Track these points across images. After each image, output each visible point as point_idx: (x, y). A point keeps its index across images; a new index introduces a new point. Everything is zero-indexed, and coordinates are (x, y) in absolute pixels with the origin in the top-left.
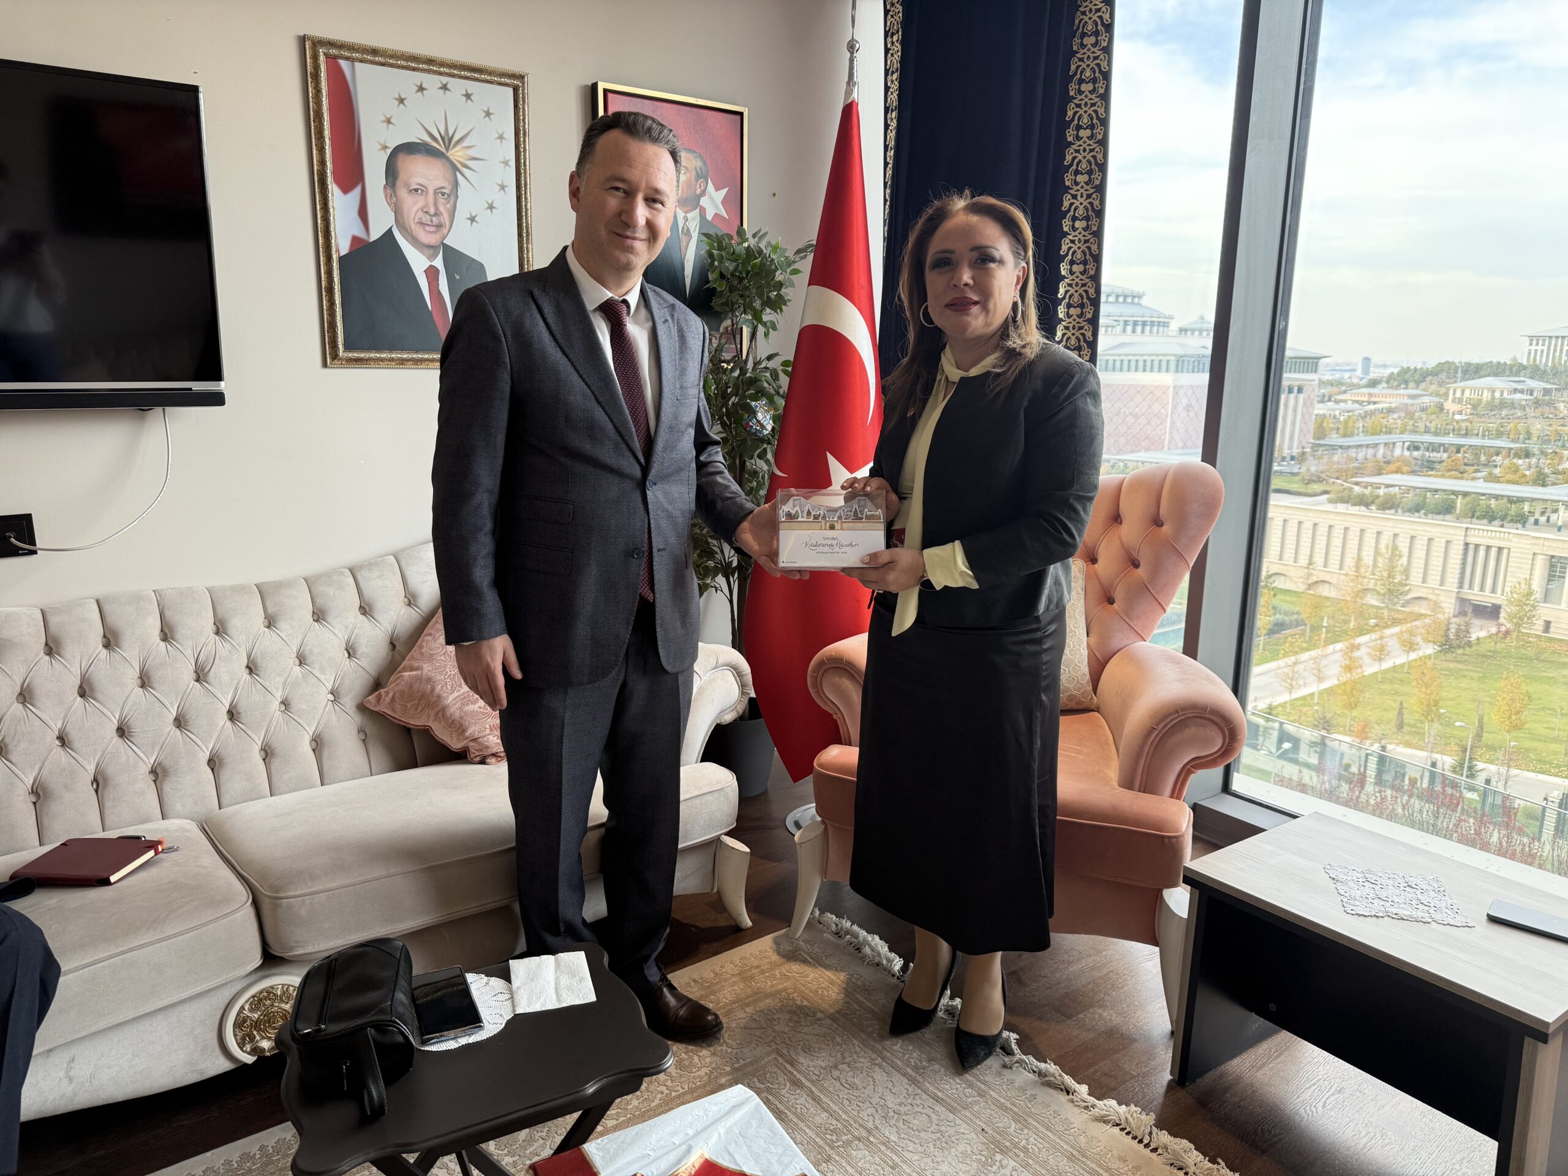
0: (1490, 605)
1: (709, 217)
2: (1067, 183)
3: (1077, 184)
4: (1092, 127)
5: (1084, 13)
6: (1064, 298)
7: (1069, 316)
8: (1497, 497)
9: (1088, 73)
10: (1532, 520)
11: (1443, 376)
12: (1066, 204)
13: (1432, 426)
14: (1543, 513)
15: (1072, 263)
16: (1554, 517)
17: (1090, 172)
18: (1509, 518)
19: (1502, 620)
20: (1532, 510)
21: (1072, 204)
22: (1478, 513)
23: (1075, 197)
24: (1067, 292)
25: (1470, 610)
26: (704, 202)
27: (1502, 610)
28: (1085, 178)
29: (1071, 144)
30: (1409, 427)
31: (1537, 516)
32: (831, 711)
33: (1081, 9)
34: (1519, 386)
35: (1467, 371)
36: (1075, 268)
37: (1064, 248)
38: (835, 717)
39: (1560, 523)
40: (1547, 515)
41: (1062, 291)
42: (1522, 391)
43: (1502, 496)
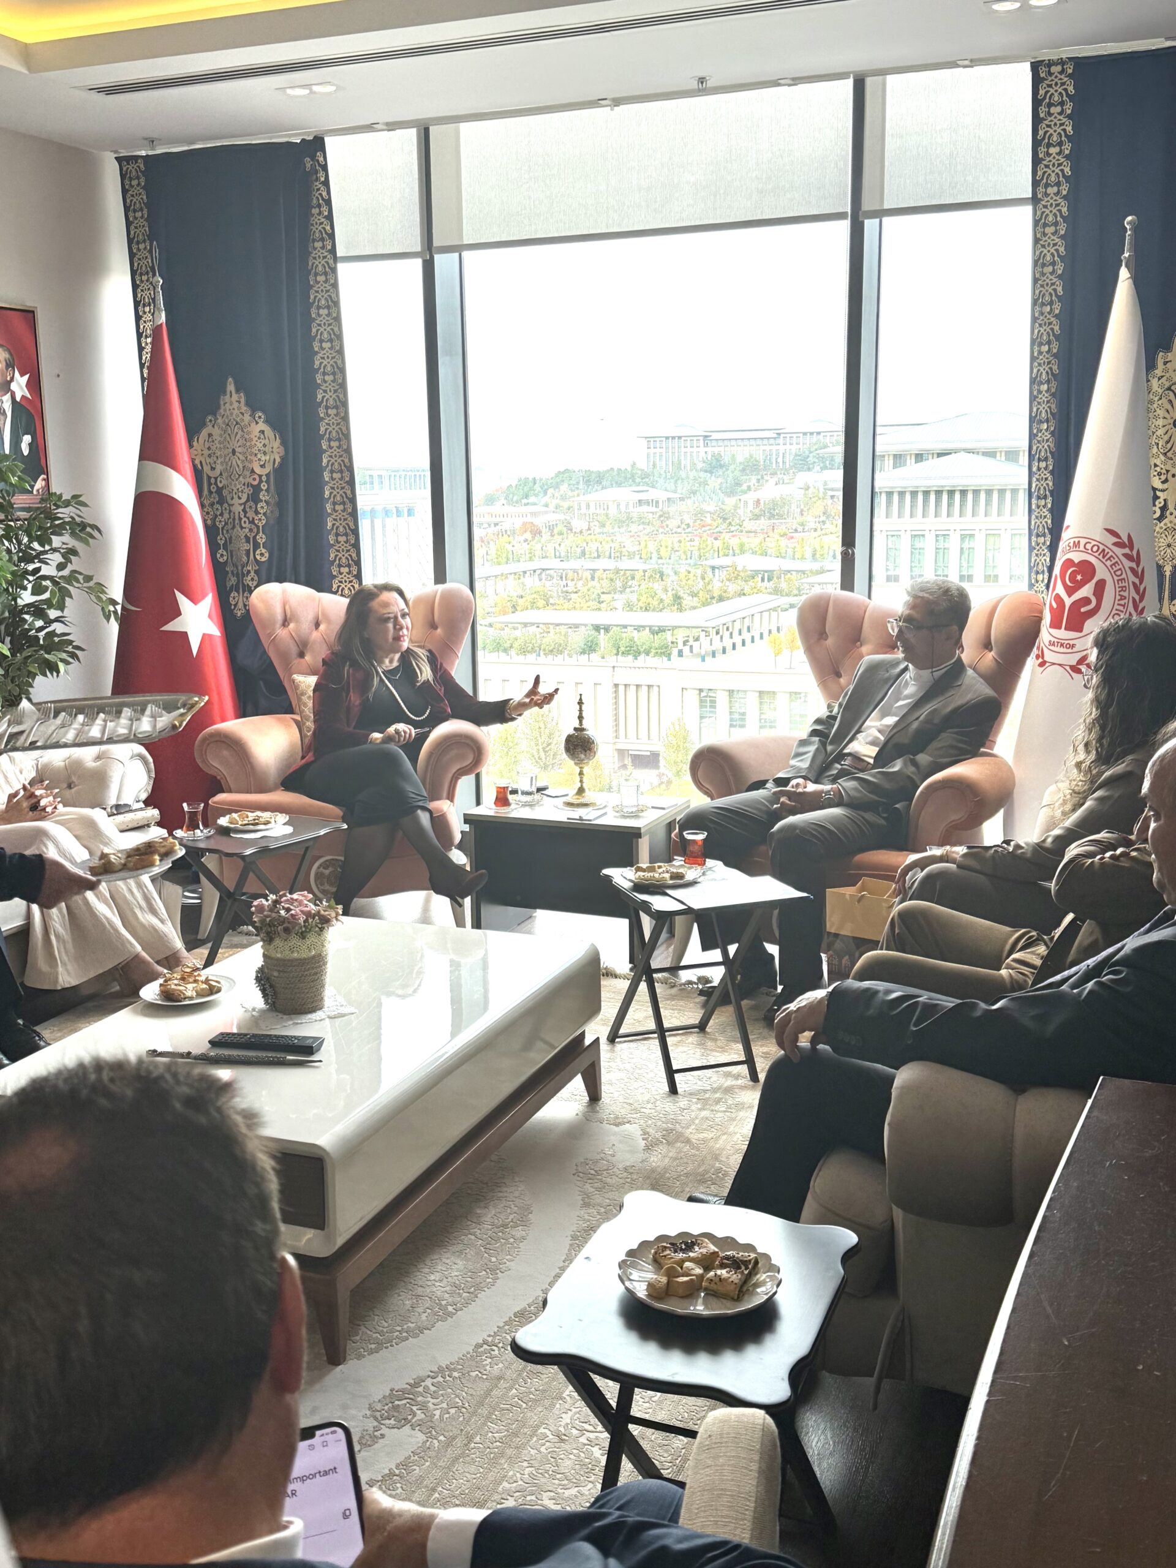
0: (649, 753)
1: (18, 399)
2: (319, 382)
3: (325, 382)
4: (331, 341)
5: (315, 258)
6: (328, 465)
7: (333, 479)
8: (639, 628)
9: (323, 302)
10: (675, 652)
11: (564, 488)
12: (319, 397)
13: (563, 550)
14: (685, 643)
15: (330, 440)
16: (696, 645)
17: (334, 374)
18: (653, 651)
19: (662, 769)
20: (674, 640)
21: (323, 397)
22: (622, 649)
23: (325, 391)
24: (329, 461)
25: (628, 761)
26: (14, 386)
27: (661, 758)
28: (331, 378)
29: (317, 353)
30: (538, 553)
31: (681, 646)
32: (215, 774)
33: (313, 255)
34: (643, 496)
35: (589, 481)
36: (333, 444)
37: (322, 429)
38: (219, 778)
39: (703, 653)
40: (689, 644)
41: (325, 461)
42: (648, 503)
43: (644, 627)
